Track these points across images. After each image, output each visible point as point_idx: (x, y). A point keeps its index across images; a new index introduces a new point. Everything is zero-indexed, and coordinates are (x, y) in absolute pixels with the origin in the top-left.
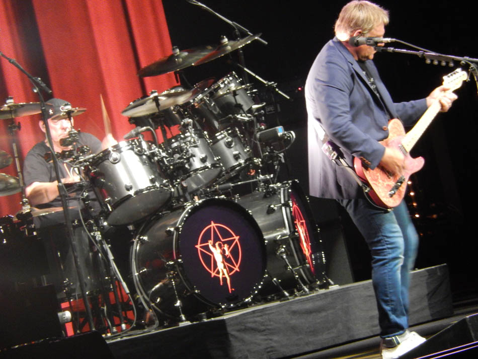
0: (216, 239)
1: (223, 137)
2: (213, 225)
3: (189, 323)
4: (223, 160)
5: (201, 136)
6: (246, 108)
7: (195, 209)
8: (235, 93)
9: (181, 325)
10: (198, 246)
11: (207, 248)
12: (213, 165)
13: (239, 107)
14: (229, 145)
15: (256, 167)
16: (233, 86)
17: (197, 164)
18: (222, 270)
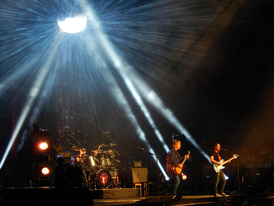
0: (104, 176)
1: (108, 159)
2: (104, 174)
3: (96, 189)
4: (107, 163)
5: (104, 159)
6: (113, 155)
7: (101, 171)
8: (111, 153)
9: (95, 189)
10: (101, 177)
11: (102, 178)
12: (106, 164)
13: (112, 155)
14: (109, 161)
15: (112, 166)
16: (111, 152)
17: (103, 163)
18: (104, 182)
